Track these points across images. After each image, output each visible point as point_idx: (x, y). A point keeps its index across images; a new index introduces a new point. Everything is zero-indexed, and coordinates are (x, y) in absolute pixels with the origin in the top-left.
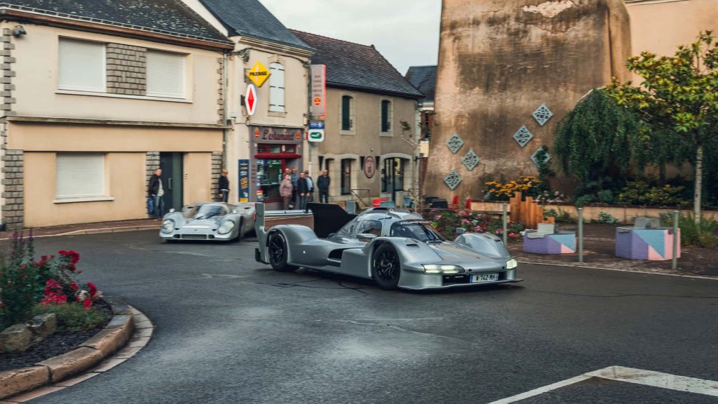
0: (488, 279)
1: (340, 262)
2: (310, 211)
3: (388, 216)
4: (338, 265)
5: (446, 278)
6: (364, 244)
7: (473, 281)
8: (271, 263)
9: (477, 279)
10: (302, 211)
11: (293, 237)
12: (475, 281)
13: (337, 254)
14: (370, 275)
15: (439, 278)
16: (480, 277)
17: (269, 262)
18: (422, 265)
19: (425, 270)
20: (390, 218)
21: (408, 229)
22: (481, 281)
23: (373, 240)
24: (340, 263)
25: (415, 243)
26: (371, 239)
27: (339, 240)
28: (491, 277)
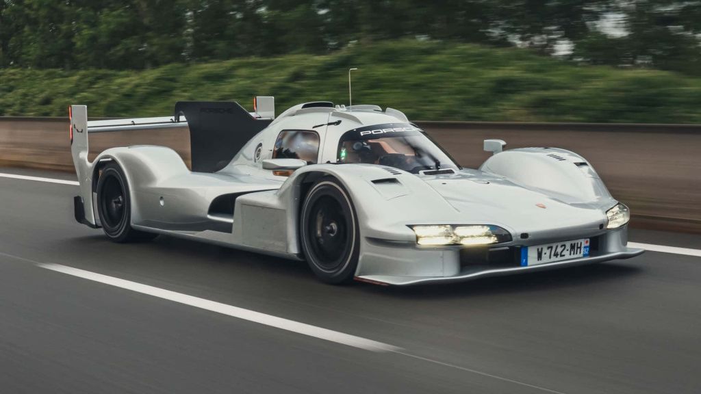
0: (566, 253)
1: (231, 221)
2: (182, 118)
3: (335, 119)
4: (227, 228)
5: (467, 257)
6: (281, 182)
7: (530, 262)
8: (103, 226)
9: (540, 256)
10: (168, 119)
11: (141, 173)
12: (532, 261)
13: (224, 204)
14: (293, 250)
15: (451, 258)
16: (546, 251)
17: (99, 223)
18: (411, 227)
19: (417, 238)
20: (338, 123)
21: (379, 145)
22: (549, 260)
23: (298, 172)
24: (230, 225)
25: (391, 176)
26: (295, 169)
27: (231, 176)
28: (572, 247)
